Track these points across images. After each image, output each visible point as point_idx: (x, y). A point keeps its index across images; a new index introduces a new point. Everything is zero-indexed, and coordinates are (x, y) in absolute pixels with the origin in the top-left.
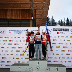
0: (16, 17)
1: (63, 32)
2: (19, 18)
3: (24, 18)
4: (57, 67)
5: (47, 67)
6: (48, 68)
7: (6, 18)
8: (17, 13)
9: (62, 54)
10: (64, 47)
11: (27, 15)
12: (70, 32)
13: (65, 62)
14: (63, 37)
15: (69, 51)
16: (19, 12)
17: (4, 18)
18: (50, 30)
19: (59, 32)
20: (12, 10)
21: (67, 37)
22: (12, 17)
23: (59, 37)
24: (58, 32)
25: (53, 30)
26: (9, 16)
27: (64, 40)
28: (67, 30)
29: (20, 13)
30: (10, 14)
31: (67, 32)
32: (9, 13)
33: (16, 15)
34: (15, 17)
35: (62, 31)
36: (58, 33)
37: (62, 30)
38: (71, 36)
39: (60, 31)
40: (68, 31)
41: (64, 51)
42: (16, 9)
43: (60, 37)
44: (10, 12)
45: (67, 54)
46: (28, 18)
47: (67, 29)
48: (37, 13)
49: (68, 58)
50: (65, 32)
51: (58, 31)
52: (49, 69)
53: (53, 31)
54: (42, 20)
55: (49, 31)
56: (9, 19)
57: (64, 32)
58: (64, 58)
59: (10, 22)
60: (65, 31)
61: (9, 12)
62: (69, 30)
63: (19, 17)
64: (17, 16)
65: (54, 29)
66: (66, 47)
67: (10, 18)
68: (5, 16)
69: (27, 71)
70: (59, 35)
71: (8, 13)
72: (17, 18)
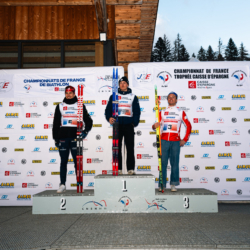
0: (46, 34)
1: (207, 80)
2: (56, 38)
3: (74, 38)
4: (186, 197)
5: (153, 196)
6: (156, 201)
7: (12, 38)
8: (50, 19)
9: (206, 156)
10: (211, 132)
11: (83, 26)
12: (231, 79)
13: (217, 180)
14: (209, 97)
15: (227, 144)
16: (55, 18)
17: (6, 38)
18: (164, 75)
19: (196, 80)
20: (31, 10)
21: (221, 97)
22: (34, 33)
23: (193, 98)
24: (190, 82)
25: (173, 74)
26: (21, 31)
27: (213, 109)
28: (222, 74)
29: (58, 18)
30: (25, 25)
31: (221, 80)
32: (21, 21)
33: (46, 27)
34: (43, 35)
35: (204, 77)
36: (192, 85)
37: (205, 73)
38: (236, 94)
39: (197, 77)
40: (226, 77)
41: (212, 144)
42: (44, 4)
43: (199, 98)
44: (25, 18)
45: (222, 156)
46: (88, 35)
47: (222, 71)
48: (117, 19)
49: (226, 167)
50: (215, 81)
51: (192, 80)
52: (160, 204)
53: (172, 80)
54: (136, 42)
55: (162, 78)
56: (22, 41)
57: (211, 81)
58: (213, 168)
59: (26, 55)
60: (213, 77)
61: (22, 16)
62: (230, 74)
63: (58, 35)
64: (49, 31)
65: (178, 71)
66: (219, 132)
67: (25, 38)
68: (6, 32)
69: (89, 212)
70: (193, 92)
71: (18, 22)
72: (50, 38)
